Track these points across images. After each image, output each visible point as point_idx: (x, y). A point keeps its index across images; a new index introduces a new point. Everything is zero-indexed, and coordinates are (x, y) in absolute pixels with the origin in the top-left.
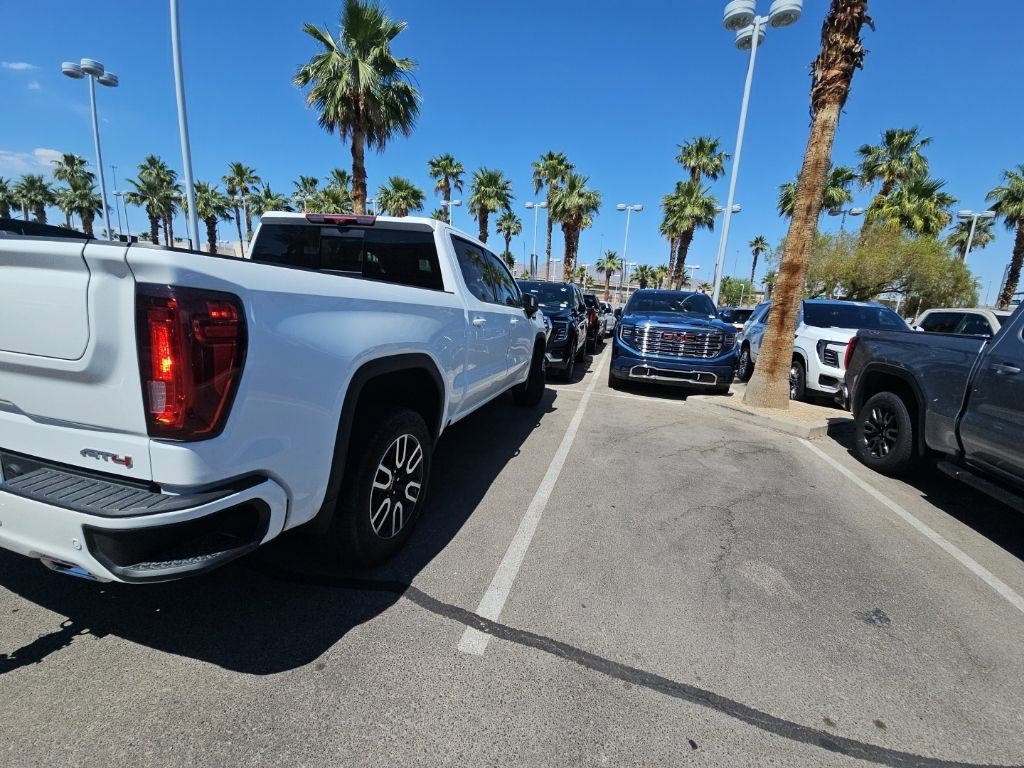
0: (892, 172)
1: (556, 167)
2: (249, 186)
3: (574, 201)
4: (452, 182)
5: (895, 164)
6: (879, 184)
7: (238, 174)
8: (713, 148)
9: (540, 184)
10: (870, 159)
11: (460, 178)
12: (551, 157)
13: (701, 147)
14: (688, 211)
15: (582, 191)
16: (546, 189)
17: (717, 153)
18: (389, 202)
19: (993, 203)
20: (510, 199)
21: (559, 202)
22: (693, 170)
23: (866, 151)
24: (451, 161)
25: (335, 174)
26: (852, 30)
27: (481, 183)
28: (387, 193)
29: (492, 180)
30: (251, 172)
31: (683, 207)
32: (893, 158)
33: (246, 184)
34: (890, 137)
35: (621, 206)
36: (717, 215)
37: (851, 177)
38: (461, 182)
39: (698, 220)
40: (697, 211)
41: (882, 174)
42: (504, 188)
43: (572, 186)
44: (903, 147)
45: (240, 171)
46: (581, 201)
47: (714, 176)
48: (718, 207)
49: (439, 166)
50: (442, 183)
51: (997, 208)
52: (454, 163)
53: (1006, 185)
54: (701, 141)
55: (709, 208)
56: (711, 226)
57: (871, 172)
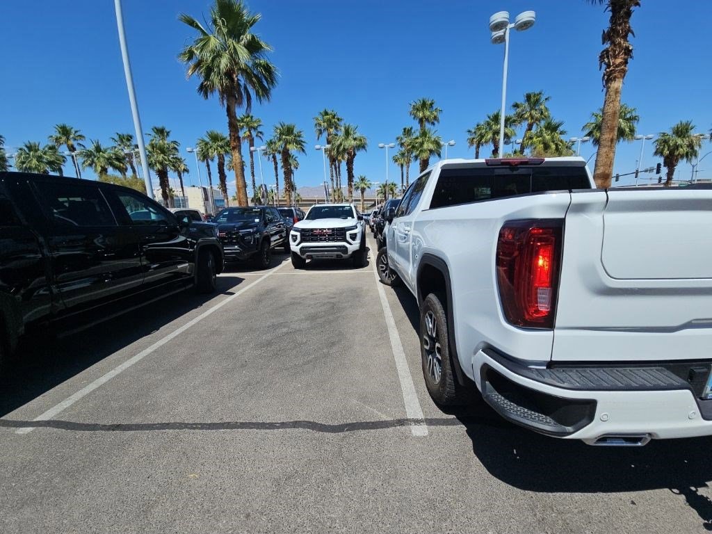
0: (532, 118)
1: (332, 122)
2: (75, 144)
3: (351, 143)
4: (254, 134)
5: (533, 112)
6: (525, 124)
7: (63, 134)
8: (431, 104)
9: (321, 132)
10: (519, 110)
11: (260, 129)
12: (326, 113)
13: (424, 104)
14: (425, 146)
15: (355, 136)
16: (325, 134)
17: (434, 108)
18: (210, 150)
19: (587, 132)
20: (303, 144)
21: (341, 144)
22: (421, 121)
23: (516, 106)
24: (252, 117)
25: (155, 130)
27: (281, 134)
28: (207, 144)
29: (289, 131)
30: (76, 132)
31: (422, 144)
32: (531, 110)
33: (71, 142)
34: (528, 97)
35: (381, 145)
36: (443, 147)
37: (514, 121)
38: (261, 133)
39: (431, 151)
40: (431, 146)
41: (527, 119)
42: (299, 136)
43: (347, 133)
44: (537, 102)
45: (65, 131)
46: (353, 143)
47: (433, 124)
48: (442, 143)
49: (243, 122)
50: (248, 133)
51: (590, 134)
52: (254, 119)
53: (593, 121)
54: (424, 101)
55: (438, 144)
56: (439, 155)
57: (521, 117)
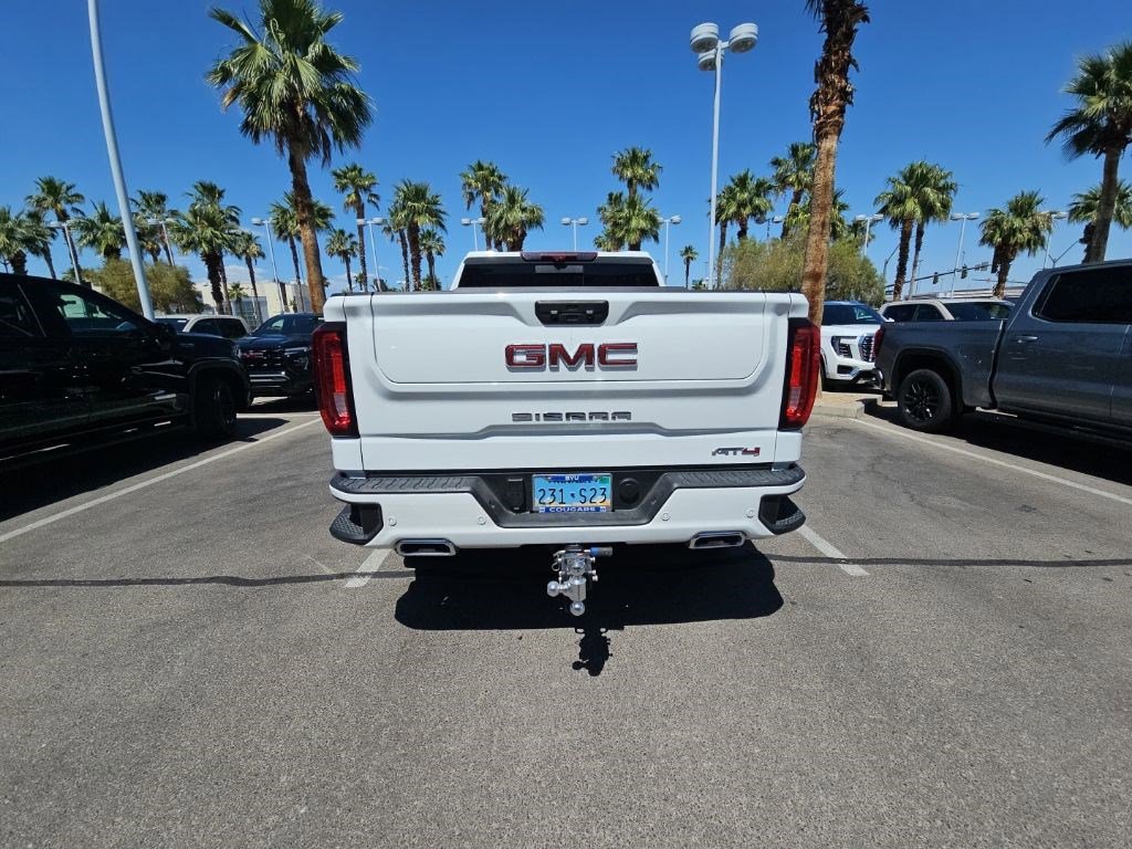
0: (800, 182)
1: (488, 180)
2: (68, 208)
3: (516, 216)
4: (364, 197)
5: (801, 174)
6: (790, 193)
7: (49, 193)
8: (646, 158)
9: (472, 198)
10: (781, 170)
11: (374, 190)
12: (480, 167)
13: (634, 159)
14: (634, 223)
15: (524, 205)
16: (479, 201)
17: (651, 164)
18: (290, 222)
19: (880, 207)
20: (442, 215)
21: (501, 218)
22: (630, 182)
23: (777, 163)
24: (360, 171)
25: (201, 189)
26: (843, 73)
27: (406, 198)
28: (284, 212)
29: (419, 194)
30: (68, 189)
31: (628, 220)
32: (798, 170)
33: (63, 205)
34: (795, 150)
35: (566, 220)
36: (661, 227)
37: (770, 187)
38: (375, 196)
39: (643, 232)
40: (643, 224)
41: (792, 184)
42: (435, 203)
43: (512, 200)
44: (806, 159)
45: (52, 188)
46: (523, 216)
47: (650, 188)
48: (660, 219)
49: (345, 177)
50: (353, 196)
51: (884, 211)
52: (364, 174)
53: (890, 190)
54: (634, 152)
55: (652, 220)
56: (656, 238)
57: (783, 181)
